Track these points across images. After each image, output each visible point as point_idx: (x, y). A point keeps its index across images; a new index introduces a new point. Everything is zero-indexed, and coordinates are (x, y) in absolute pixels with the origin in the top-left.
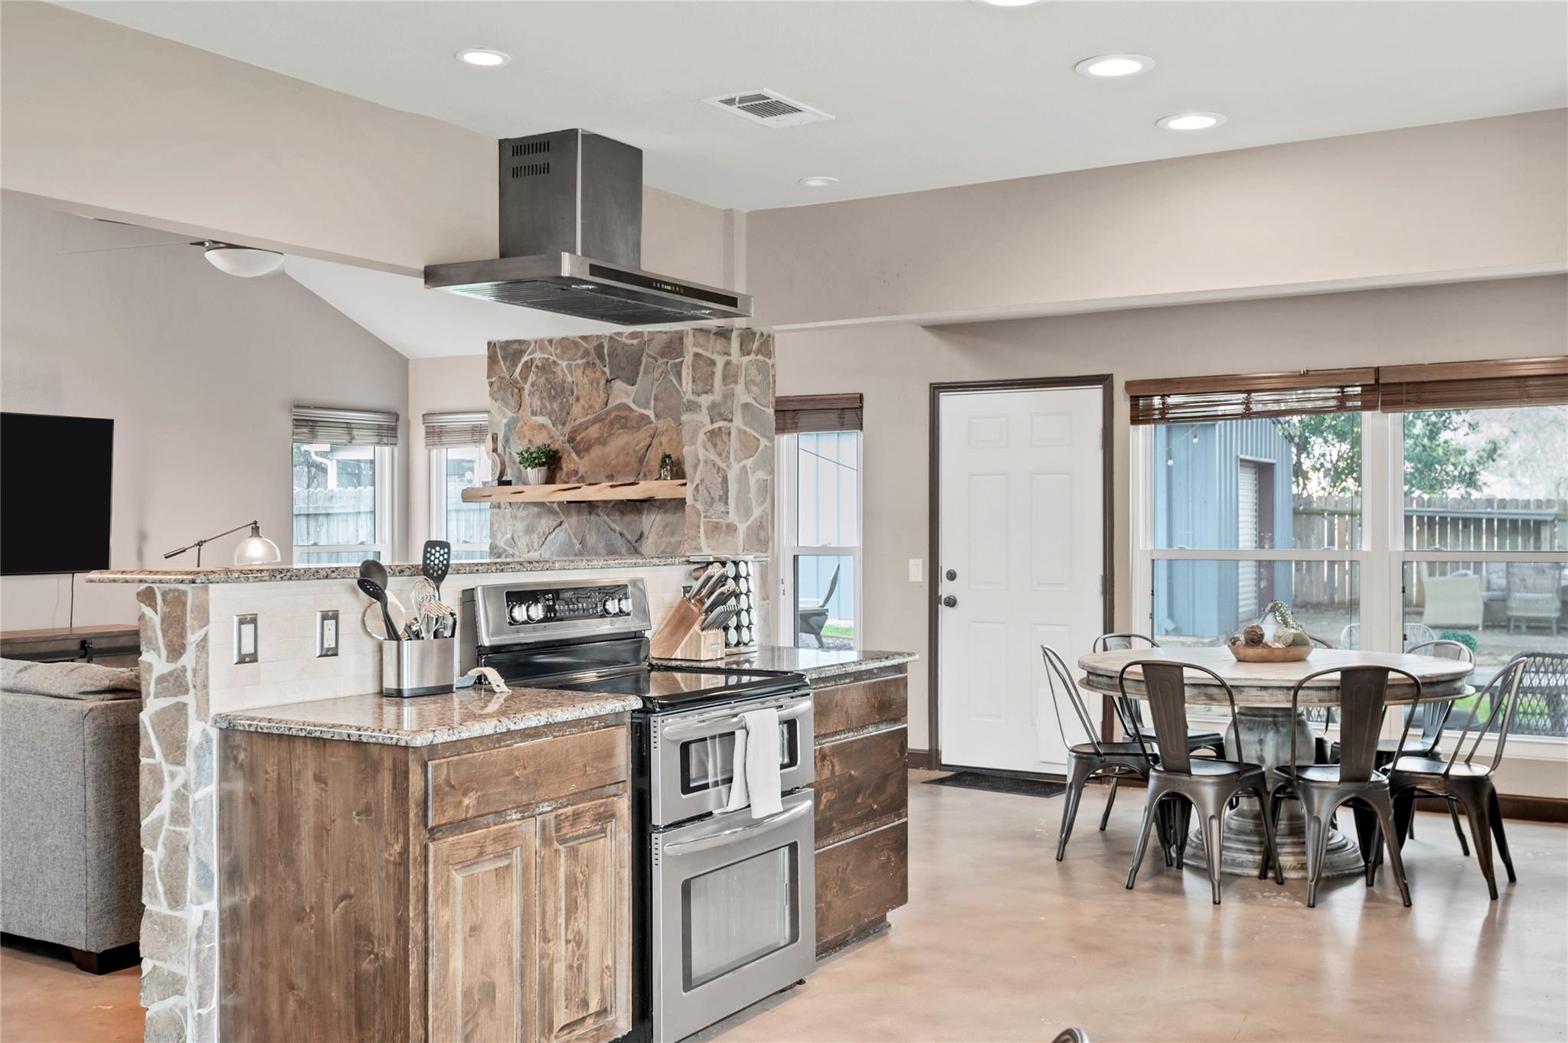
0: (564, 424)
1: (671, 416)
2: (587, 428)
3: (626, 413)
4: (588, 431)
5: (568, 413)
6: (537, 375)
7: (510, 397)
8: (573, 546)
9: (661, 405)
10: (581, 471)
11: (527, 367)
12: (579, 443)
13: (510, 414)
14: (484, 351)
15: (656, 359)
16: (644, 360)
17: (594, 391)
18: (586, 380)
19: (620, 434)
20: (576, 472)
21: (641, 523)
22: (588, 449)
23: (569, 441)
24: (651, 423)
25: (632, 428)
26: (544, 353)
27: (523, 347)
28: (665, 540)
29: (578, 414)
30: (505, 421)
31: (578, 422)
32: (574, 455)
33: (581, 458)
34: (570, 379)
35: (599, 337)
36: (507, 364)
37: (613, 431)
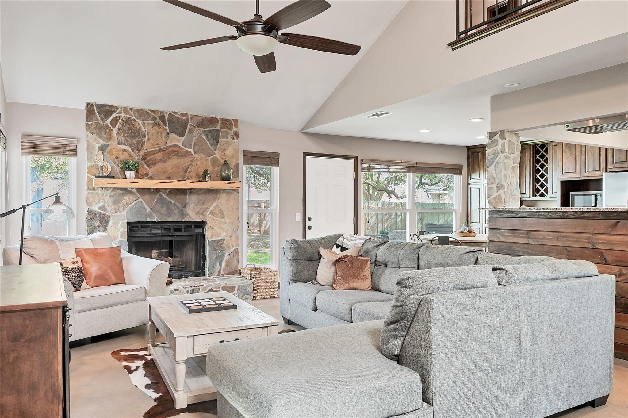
0: (139, 151)
1: (202, 153)
2: (154, 154)
3: (178, 149)
4: (154, 155)
5: (142, 146)
6: (122, 125)
7: (103, 133)
8: (146, 209)
9: (197, 148)
10: (150, 174)
11: (116, 120)
12: (149, 161)
13: (102, 142)
14: (83, 107)
15: (195, 127)
16: (189, 127)
17: (159, 137)
18: (154, 130)
19: (174, 158)
20: (147, 174)
21: (186, 199)
22: (154, 164)
23: (142, 159)
24: (192, 155)
25: (181, 156)
26: (127, 115)
27: (113, 109)
28: (199, 207)
29: (148, 147)
30: (99, 145)
31: (148, 151)
32: (146, 166)
33: (150, 168)
34: (143, 129)
35: (162, 112)
36: (102, 116)
37: (170, 157)
